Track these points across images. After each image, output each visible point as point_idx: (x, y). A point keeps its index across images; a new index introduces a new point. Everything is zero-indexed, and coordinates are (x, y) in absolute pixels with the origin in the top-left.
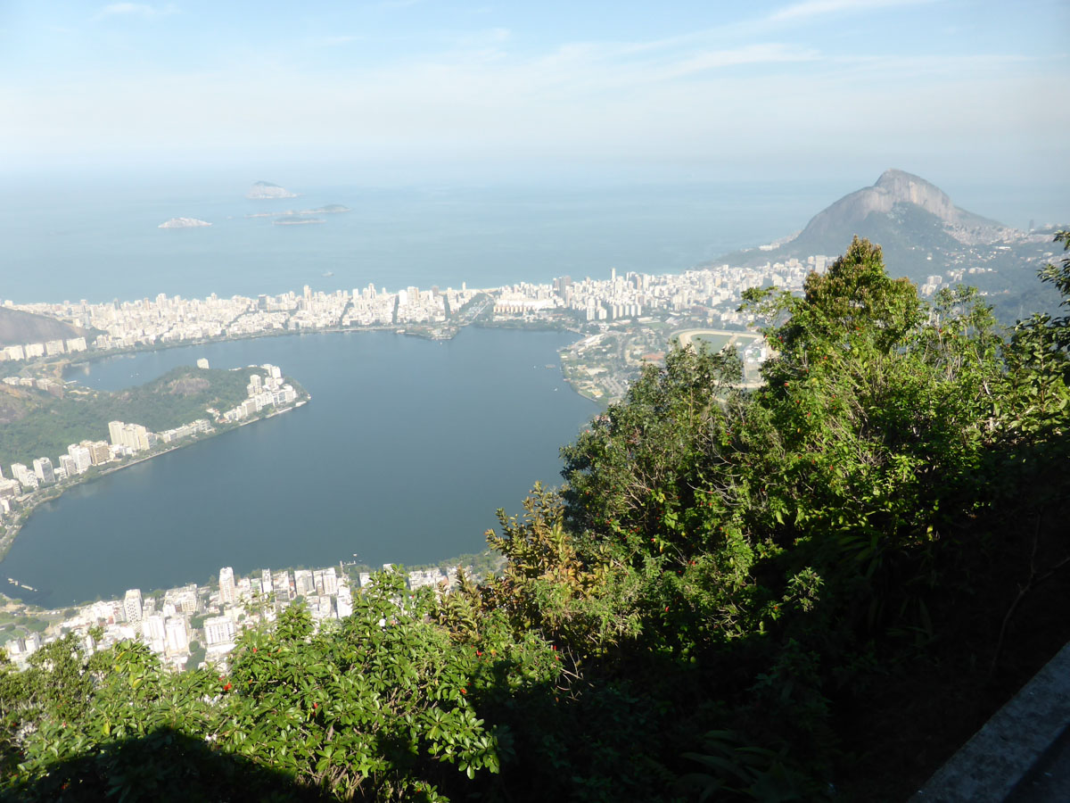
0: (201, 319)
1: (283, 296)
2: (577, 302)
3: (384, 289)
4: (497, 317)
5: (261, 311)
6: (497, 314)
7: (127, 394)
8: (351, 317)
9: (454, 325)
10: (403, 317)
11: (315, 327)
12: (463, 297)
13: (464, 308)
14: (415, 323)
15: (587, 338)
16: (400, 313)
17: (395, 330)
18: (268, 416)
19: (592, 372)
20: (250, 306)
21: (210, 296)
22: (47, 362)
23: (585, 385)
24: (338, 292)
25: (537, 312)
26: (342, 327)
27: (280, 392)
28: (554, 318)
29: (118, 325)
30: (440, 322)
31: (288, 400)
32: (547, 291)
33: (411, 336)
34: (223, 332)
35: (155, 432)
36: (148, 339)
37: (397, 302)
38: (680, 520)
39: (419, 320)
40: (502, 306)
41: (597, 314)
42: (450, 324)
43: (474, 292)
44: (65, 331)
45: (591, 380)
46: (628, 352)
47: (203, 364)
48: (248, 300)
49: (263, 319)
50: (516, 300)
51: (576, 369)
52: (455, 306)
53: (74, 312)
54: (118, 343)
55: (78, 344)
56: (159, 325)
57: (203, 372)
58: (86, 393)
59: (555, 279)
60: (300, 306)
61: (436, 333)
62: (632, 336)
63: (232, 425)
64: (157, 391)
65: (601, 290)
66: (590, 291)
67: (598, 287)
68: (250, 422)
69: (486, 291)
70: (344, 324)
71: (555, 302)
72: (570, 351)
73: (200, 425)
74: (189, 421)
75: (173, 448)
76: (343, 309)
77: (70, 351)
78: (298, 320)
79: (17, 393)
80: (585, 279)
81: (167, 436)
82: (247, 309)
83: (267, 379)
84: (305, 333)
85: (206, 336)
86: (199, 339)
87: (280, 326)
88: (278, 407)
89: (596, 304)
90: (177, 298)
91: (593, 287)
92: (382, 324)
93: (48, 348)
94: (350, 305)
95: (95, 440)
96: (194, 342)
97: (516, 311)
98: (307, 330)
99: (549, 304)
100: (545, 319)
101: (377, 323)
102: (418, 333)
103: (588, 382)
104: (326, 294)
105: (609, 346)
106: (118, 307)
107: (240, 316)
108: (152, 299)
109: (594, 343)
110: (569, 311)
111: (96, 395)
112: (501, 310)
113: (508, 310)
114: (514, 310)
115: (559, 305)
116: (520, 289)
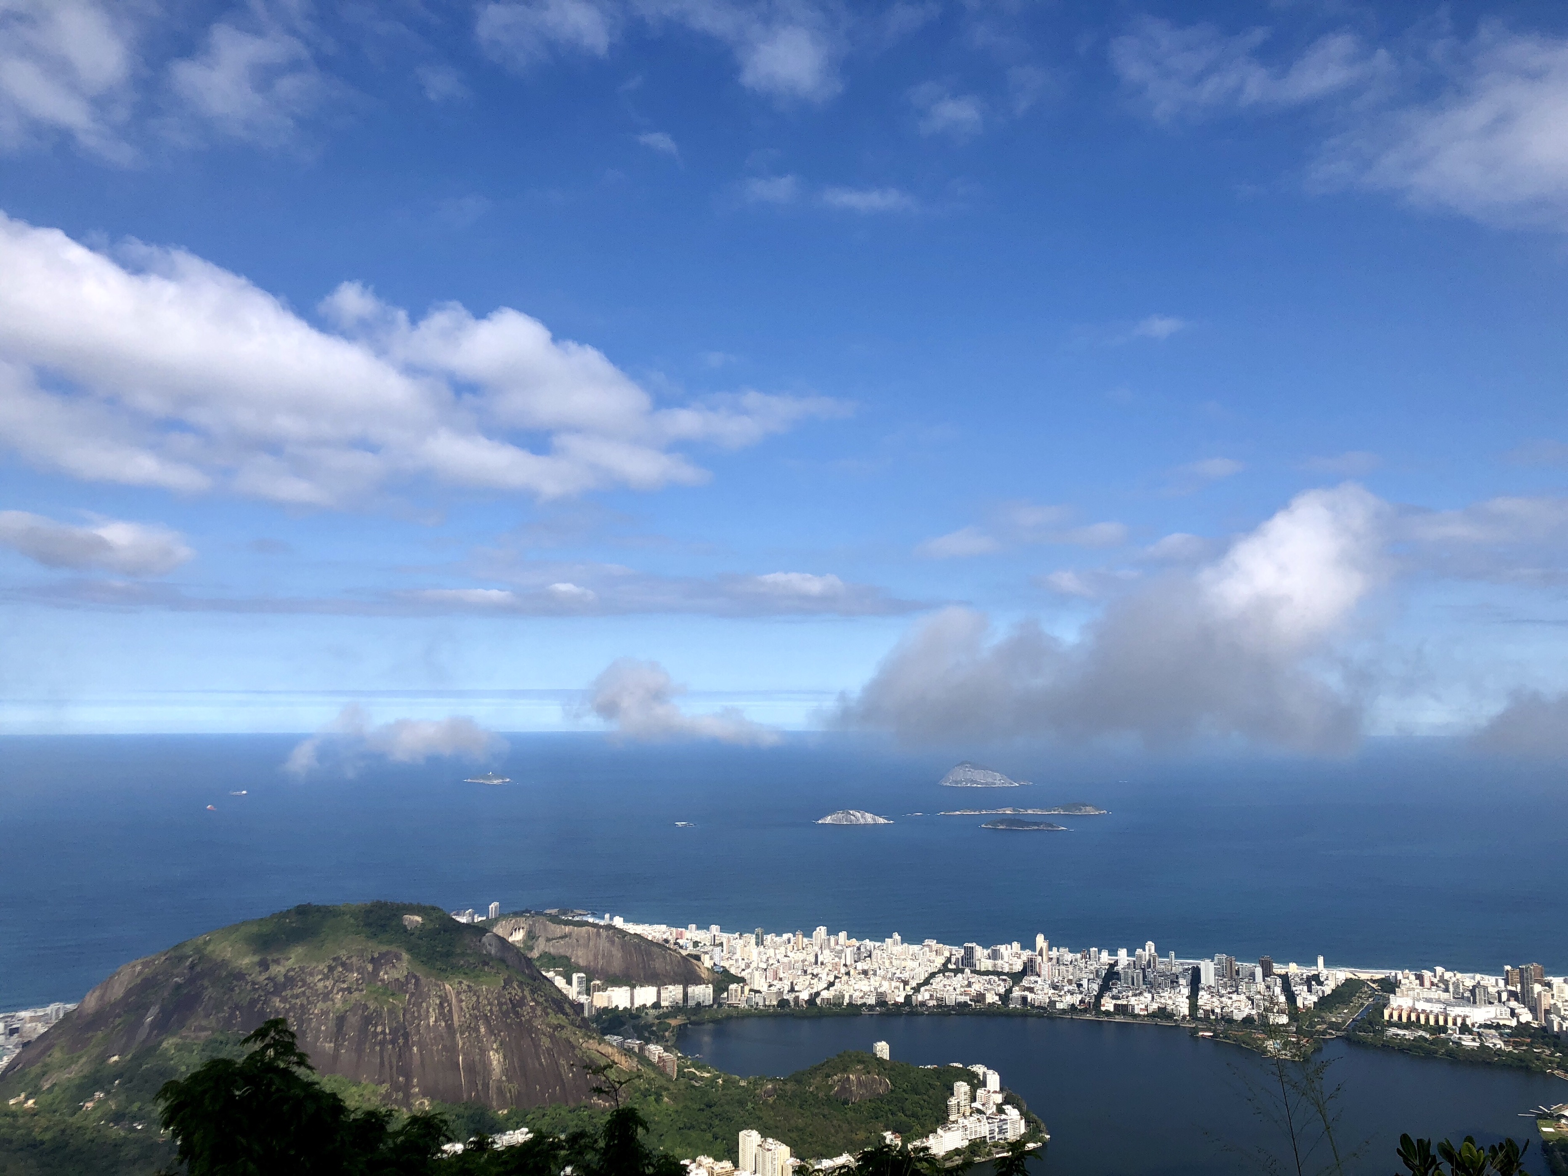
0: (875, 974)
1: (1002, 948)
3: (1172, 952)
4: (1394, 1030)
5: (967, 971)
6: (1390, 1024)
7: (769, 1086)
8: (1114, 998)
9: (1308, 1035)
10: (1208, 1008)
11: (1053, 1008)
12: (1320, 983)
13: (1324, 1003)
14: (1231, 1021)
16: (1204, 998)
17: (1195, 1030)
18: (976, 1159)
20: (949, 960)
21: (891, 937)
22: (659, 1017)
24: (1093, 950)
25: (1477, 1031)
26: (1100, 1013)
27: (998, 1118)
28: (1515, 1046)
29: (758, 970)
30: (1279, 1026)
31: (1011, 1136)
32: (1495, 991)
34: (908, 998)
36: (796, 998)
37: (1196, 979)
39: (1238, 1016)
40: (1401, 1010)
43: (1341, 975)
44: (687, 972)
47: (883, 1050)
48: (947, 949)
49: (969, 985)
50: (1428, 1000)
52: (1306, 999)
53: (701, 943)
54: (758, 999)
55: (702, 993)
56: (814, 976)
57: (882, 1066)
58: (706, 1075)
59: (1508, 968)
60: (1029, 968)
61: (1271, 1045)
64: (812, 1086)
69: (1364, 975)
70: (1103, 1009)
71: (1513, 1013)
76: (1100, 981)
77: (691, 1003)
78: (1026, 993)
79: (623, 1063)
82: (945, 965)
83: (979, 1092)
84: (1036, 1016)
85: (882, 1001)
86: (872, 1007)
87: (997, 998)
88: (995, 1145)
90: (843, 935)
92: (1170, 1017)
93: (664, 993)
94: (1112, 975)
95: (718, 1159)
96: (862, 1011)
97: (1432, 1022)
98: (1040, 1012)
99: (1501, 1016)
101: (1163, 1013)
102: (1236, 1042)
104: (1072, 952)
106: (760, 942)
107: (933, 975)
110: (1547, 1035)
112: (1400, 1017)
113: (1413, 1018)
114: (1427, 1019)
115: (1523, 1019)
116: (1435, 981)
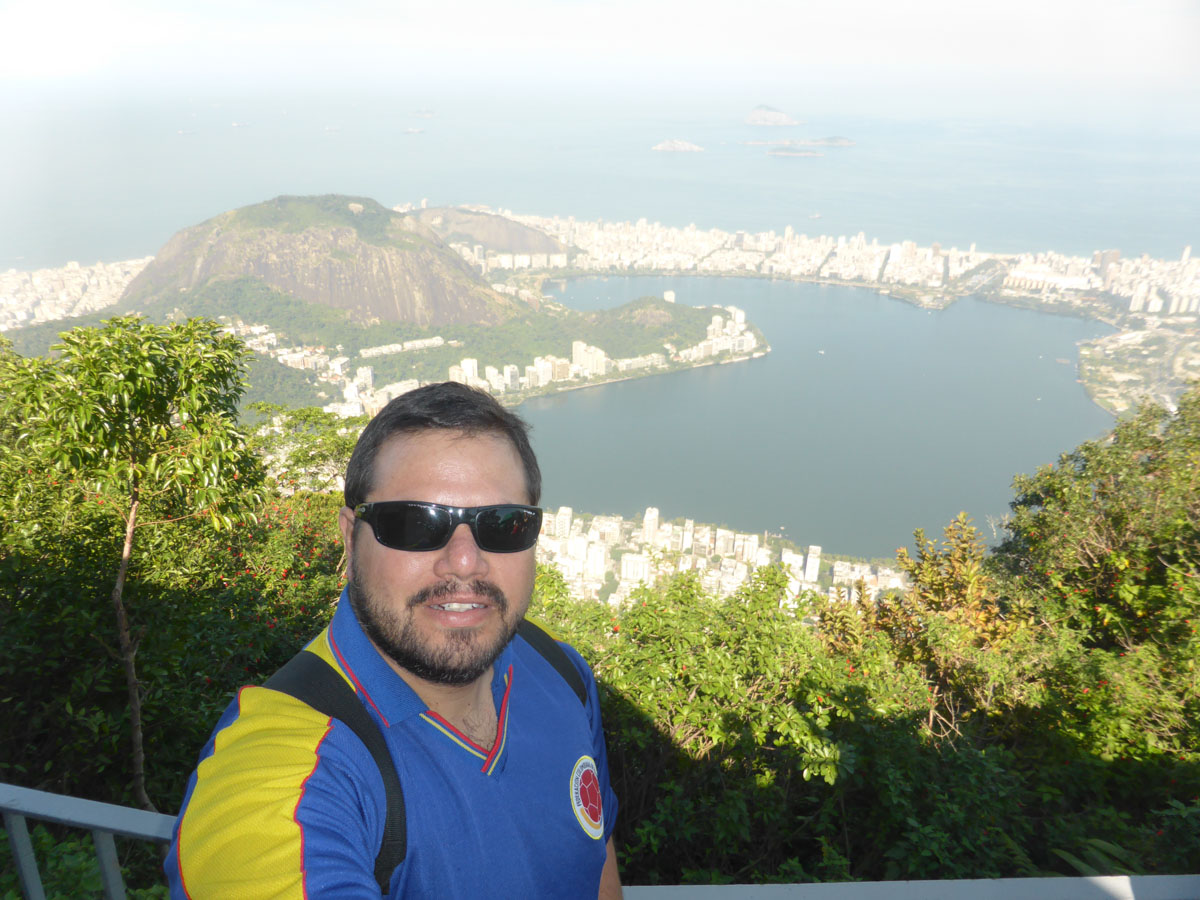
0: (676, 250)
1: (763, 236)
2: (1122, 285)
3: (875, 241)
4: (1007, 291)
5: (737, 249)
6: (1006, 287)
7: (594, 316)
8: (831, 268)
9: (950, 293)
10: (890, 276)
11: (789, 274)
12: (968, 261)
13: (968, 275)
14: (904, 285)
15: (1124, 333)
16: (889, 270)
17: (879, 289)
18: (722, 362)
19: (1119, 377)
20: (726, 242)
21: (689, 226)
22: (531, 274)
23: (1106, 392)
24: (823, 237)
25: (1061, 291)
26: (819, 278)
27: (739, 338)
28: (1084, 301)
29: (598, 246)
30: (933, 287)
31: (746, 348)
32: (1082, 267)
33: (896, 299)
34: (695, 266)
35: (612, 359)
36: (622, 264)
37: (887, 257)
38: (1141, 596)
39: (909, 282)
40: (1015, 279)
41: (1146, 304)
42: (946, 292)
43: (984, 257)
44: (550, 246)
45: (1117, 387)
46: (1180, 360)
47: (670, 296)
48: (726, 235)
49: (737, 257)
50: (1036, 272)
51: (1098, 371)
52: (956, 271)
53: (560, 228)
54: (595, 265)
55: (559, 260)
56: (635, 250)
57: (668, 306)
58: (559, 309)
59: (1096, 252)
60: (778, 248)
61: (926, 300)
62: (1191, 340)
63: (684, 365)
64: (621, 317)
65: (1161, 274)
66: (1144, 274)
67: (1157, 270)
68: (704, 364)
69: (1000, 257)
70: (821, 275)
71: (1089, 281)
72: (1095, 346)
73: (655, 360)
74: (645, 353)
75: (626, 378)
76: (824, 258)
77: (551, 266)
78: (773, 264)
79: (500, 300)
80: (1141, 257)
81: (623, 364)
82: (723, 245)
83: (729, 323)
84: (778, 279)
85: (677, 268)
86: (671, 271)
87: (754, 268)
88: (735, 354)
89: (1149, 291)
90: (657, 225)
91: (1151, 269)
92: (864, 281)
93: (534, 259)
94: (833, 254)
95: (558, 357)
96: (665, 273)
97: (1034, 287)
98: (781, 276)
99: (1082, 284)
100: (1070, 302)
101: (860, 279)
102: (904, 298)
103: (1111, 390)
104: (809, 238)
105: (1154, 348)
106: (601, 228)
107: (714, 251)
108: (634, 223)
109: (1132, 342)
110: (1106, 296)
111: (566, 313)
112: (1014, 283)
113: (1022, 284)
114: (1031, 285)
115: (1094, 286)
116: (1045, 260)
